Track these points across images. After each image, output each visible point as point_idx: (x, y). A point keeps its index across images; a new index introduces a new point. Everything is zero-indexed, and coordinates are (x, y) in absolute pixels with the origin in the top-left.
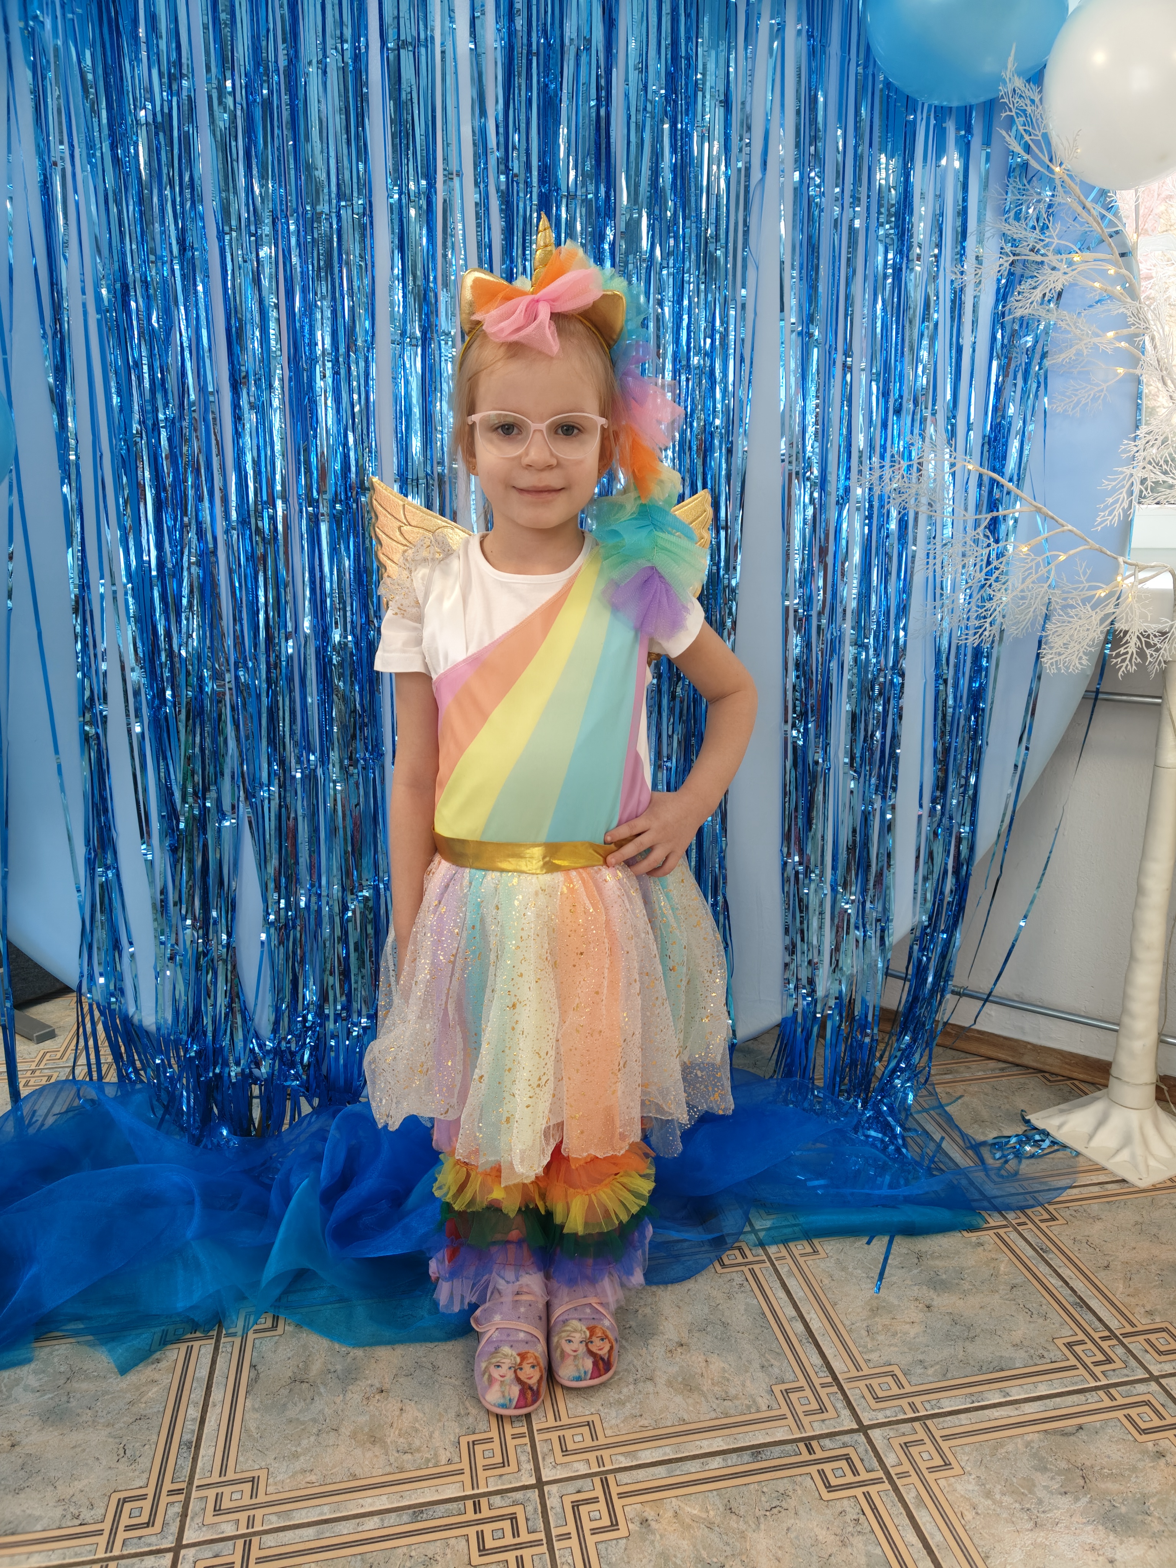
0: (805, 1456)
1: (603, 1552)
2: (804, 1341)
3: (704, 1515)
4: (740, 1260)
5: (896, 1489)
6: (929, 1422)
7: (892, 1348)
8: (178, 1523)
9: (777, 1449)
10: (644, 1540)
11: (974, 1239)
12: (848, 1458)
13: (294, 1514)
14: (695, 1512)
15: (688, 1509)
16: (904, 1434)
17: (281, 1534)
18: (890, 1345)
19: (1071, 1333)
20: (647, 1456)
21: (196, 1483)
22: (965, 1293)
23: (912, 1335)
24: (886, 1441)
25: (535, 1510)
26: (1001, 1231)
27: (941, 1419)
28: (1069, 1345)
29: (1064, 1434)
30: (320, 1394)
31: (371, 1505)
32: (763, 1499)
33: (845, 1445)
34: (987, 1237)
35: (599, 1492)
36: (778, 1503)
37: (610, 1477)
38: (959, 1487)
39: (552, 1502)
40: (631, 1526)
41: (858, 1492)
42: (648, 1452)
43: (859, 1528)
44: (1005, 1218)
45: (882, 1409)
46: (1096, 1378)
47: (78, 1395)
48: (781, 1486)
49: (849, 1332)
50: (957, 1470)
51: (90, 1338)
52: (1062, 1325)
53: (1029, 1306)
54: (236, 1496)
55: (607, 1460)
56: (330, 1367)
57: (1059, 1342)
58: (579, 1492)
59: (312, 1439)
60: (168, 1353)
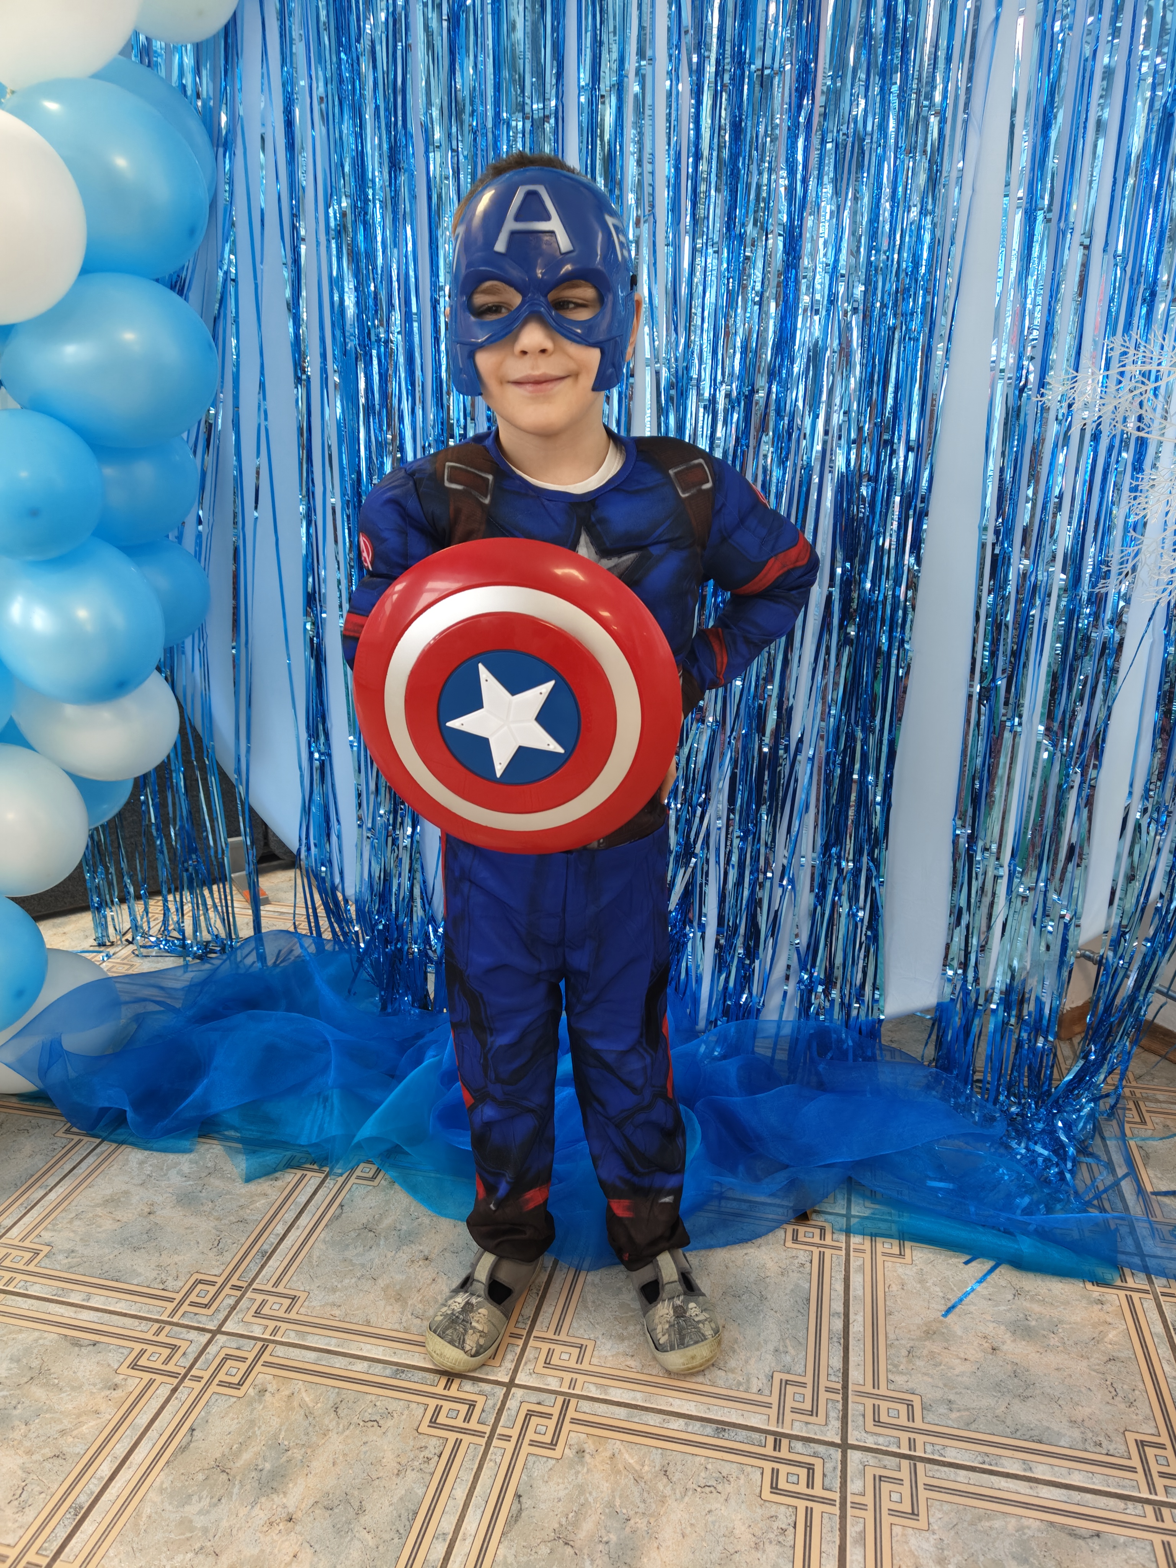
0: (769, 1450)
1: (530, 1465)
2: (835, 1339)
3: (638, 1467)
4: (816, 1240)
5: (843, 1517)
6: (920, 1466)
7: (925, 1378)
8: (226, 1313)
9: (744, 1433)
10: (571, 1467)
11: (1096, 1295)
12: (810, 1469)
13: (310, 1337)
14: (631, 1461)
15: (626, 1456)
16: (885, 1467)
17: (291, 1349)
18: (925, 1374)
19: (1154, 1431)
20: (616, 1395)
21: (254, 1286)
22: (1048, 1348)
23: (957, 1372)
24: (861, 1467)
25: (495, 1405)
26: (1136, 1296)
27: (936, 1467)
28: (1141, 1445)
29: (1073, 1533)
30: (378, 1245)
31: (368, 1351)
32: (703, 1474)
33: (815, 1455)
34: (1114, 1297)
35: (556, 1411)
36: (714, 1483)
37: (573, 1402)
38: (913, 1541)
39: (512, 1404)
40: (567, 1450)
41: (802, 1505)
42: (620, 1391)
43: (781, 1539)
44: (1151, 1282)
45: (876, 1434)
46: (1152, 1488)
47: (210, 1189)
48: (726, 1469)
49: (888, 1346)
50: (922, 1523)
51: (240, 1146)
52: (1146, 1418)
53: (1118, 1386)
54: (276, 1307)
55: (579, 1385)
56: (398, 1225)
57: (1131, 1437)
58: (539, 1403)
59: (353, 1280)
60: (286, 1175)
